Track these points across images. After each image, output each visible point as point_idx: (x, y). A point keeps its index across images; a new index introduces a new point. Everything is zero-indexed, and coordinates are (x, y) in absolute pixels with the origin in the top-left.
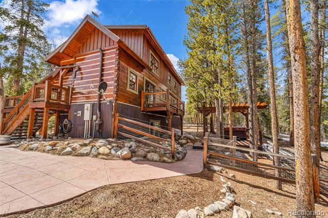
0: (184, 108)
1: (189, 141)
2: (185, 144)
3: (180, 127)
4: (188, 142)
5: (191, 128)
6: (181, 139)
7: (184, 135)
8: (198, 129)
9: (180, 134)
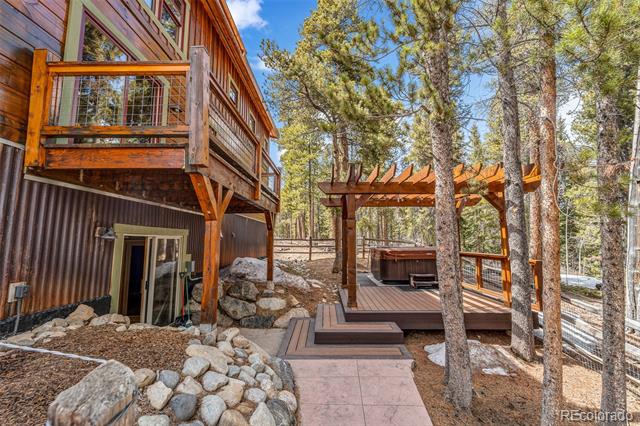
0: (278, 189)
1: (295, 301)
2: (281, 313)
3: (263, 251)
4: (290, 306)
5: (292, 250)
6: (268, 296)
7: (276, 280)
8: (310, 253)
9: (262, 275)
